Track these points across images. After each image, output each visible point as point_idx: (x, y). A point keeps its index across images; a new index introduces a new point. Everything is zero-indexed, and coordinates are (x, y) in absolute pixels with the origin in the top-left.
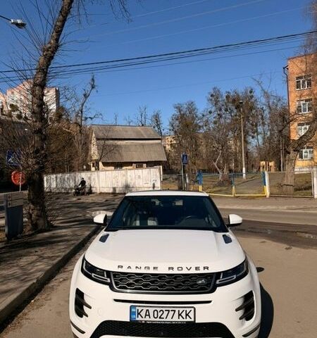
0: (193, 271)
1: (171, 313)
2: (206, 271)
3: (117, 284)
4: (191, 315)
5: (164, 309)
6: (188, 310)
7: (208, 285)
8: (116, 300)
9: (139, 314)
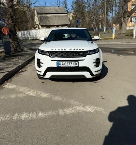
0: (78, 50)
1: (71, 64)
2: (83, 50)
3: (51, 55)
4: (77, 64)
5: (68, 62)
6: (76, 62)
7: (84, 55)
8: (52, 60)
9: (60, 64)
